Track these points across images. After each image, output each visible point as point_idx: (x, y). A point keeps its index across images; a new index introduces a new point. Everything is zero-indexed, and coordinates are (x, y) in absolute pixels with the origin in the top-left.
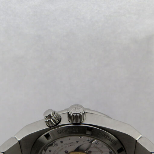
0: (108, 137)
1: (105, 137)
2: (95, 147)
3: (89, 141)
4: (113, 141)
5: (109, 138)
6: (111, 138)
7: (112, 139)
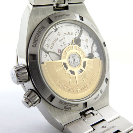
0: (37, 37)
1: (36, 39)
2: (52, 47)
3: (46, 55)
4: (40, 30)
5: (37, 35)
6: (37, 34)
7: (38, 32)
